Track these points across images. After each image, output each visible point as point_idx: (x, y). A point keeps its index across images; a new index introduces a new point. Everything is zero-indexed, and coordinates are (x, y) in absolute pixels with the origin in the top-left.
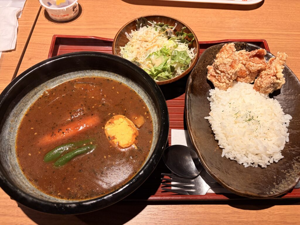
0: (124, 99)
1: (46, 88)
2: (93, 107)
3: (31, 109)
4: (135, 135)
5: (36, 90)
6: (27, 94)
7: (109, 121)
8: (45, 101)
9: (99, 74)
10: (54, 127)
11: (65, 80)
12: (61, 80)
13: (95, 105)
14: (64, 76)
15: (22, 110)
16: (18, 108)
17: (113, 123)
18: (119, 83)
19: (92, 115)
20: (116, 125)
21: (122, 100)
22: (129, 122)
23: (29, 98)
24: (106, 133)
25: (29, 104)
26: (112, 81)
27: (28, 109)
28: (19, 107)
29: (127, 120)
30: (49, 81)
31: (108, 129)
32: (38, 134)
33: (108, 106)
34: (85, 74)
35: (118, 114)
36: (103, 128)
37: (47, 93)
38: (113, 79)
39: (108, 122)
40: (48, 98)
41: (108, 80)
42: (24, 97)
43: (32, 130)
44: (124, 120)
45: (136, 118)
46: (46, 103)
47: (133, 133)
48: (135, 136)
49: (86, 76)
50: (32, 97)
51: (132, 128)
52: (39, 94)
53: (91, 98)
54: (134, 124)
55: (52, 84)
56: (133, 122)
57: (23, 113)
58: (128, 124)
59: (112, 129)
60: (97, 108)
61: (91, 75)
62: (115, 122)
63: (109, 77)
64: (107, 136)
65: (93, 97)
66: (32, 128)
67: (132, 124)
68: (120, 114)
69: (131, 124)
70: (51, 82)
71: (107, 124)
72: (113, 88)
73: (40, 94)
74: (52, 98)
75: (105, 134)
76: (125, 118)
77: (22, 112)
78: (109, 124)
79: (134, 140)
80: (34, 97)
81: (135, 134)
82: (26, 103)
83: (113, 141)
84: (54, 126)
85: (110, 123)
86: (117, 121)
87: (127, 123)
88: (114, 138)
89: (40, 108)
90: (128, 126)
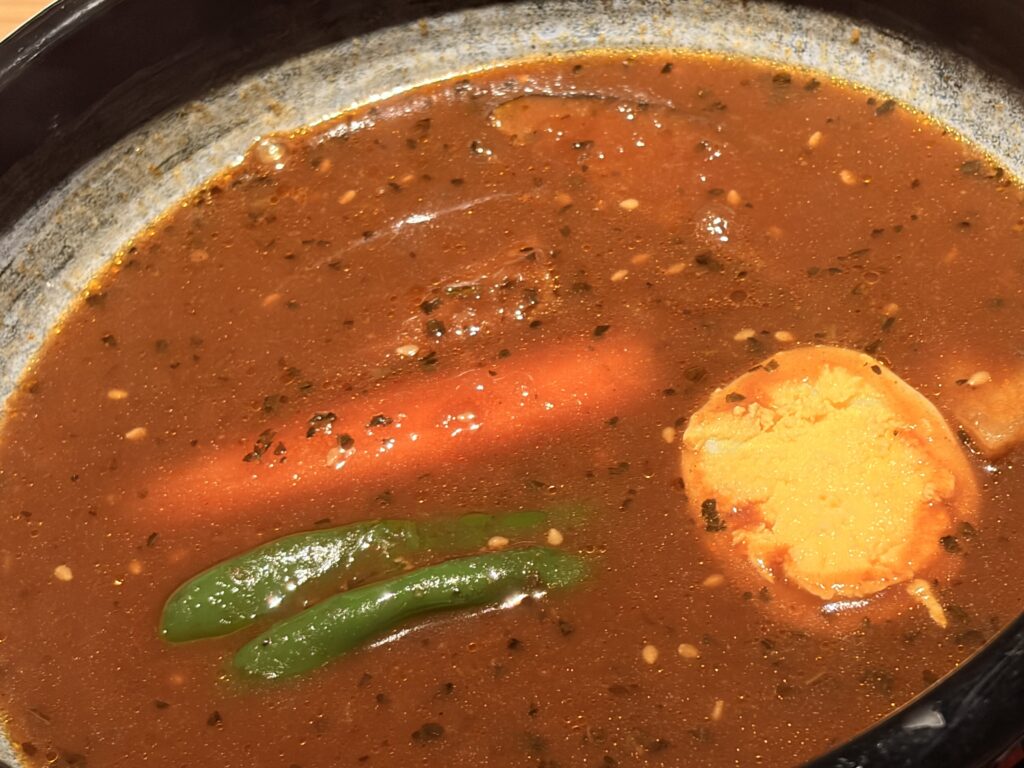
0: (898, 229)
1: (269, 116)
2: (618, 276)
3: (134, 261)
4: (942, 516)
5: (192, 117)
6: (127, 143)
7: (733, 387)
8: (251, 215)
9: (715, 27)
10: (283, 399)
11: (430, 66)
12: (396, 66)
13: (640, 258)
14: (425, 35)
15: (71, 257)
16: (42, 236)
17: (765, 403)
18: (871, 101)
19: (600, 331)
20: (786, 419)
21: (877, 232)
22: (905, 409)
23: (134, 173)
24: (688, 478)
25: (129, 221)
26: (813, 85)
27: (113, 257)
28: (49, 227)
29: (888, 386)
30: (304, 62)
31: (713, 448)
32: (155, 440)
33: (742, 274)
34: (594, 29)
35: (819, 338)
36: (668, 434)
37: (274, 153)
38: (824, 68)
39: (718, 394)
40: (280, 191)
41: (782, 80)
42: (101, 162)
43: (116, 403)
44: (868, 388)
45: (978, 378)
46: (252, 226)
47: (929, 492)
48: (942, 524)
49: (602, 42)
50: (157, 173)
51: (929, 454)
52: (211, 160)
53: (613, 209)
54: (945, 427)
55: (324, 90)
56: (942, 411)
57: (73, 281)
58: (895, 425)
59: (749, 445)
60: (645, 285)
61: (648, 38)
62: (782, 395)
63: (794, 59)
64: (696, 497)
65: (630, 204)
66: (117, 394)
67: (935, 424)
68: (841, 344)
69: (926, 423)
70: (320, 69)
71: (705, 409)
72: (815, 139)
73: (222, 158)
74: (303, 191)
75: (680, 484)
76: (876, 369)
77: (63, 274)
78: (730, 409)
79: (930, 548)
80: (176, 171)
81: (947, 504)
82: (106, 212)
83: (739, 536)
84: (282, 391)
85: (735, 398)
86: (804, 387)
87: (883, 413)
88: (749, 515)
89: (205, 256)
90: (889, 438)
